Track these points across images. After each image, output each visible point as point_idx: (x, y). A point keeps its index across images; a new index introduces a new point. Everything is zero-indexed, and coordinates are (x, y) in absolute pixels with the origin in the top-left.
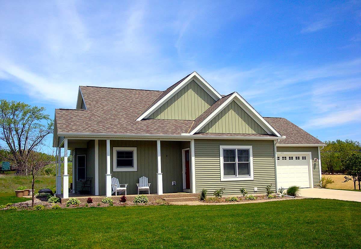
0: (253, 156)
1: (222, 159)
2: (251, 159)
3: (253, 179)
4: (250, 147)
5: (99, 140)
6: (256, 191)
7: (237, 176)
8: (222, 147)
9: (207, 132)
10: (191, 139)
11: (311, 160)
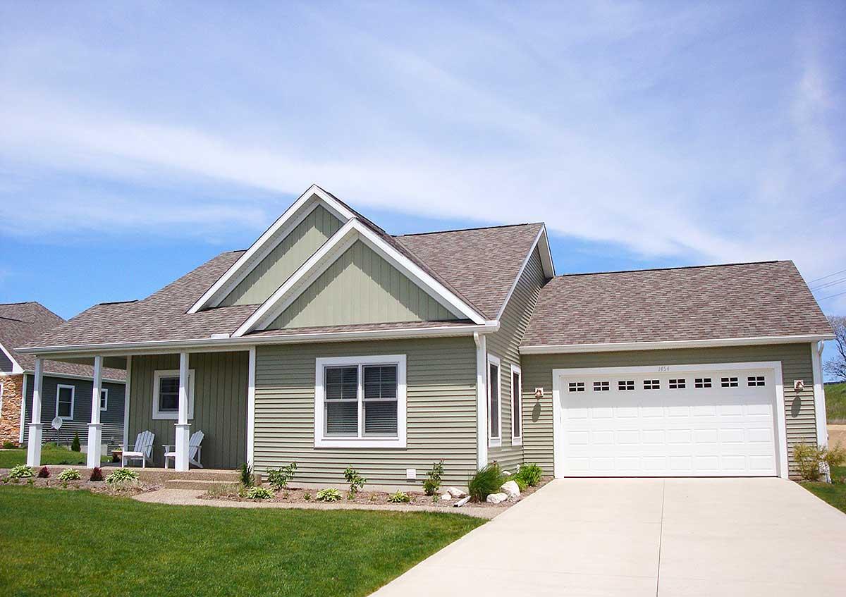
0: (408, 382)
1: (320, 391)
2: (402, 390)
3: (404, 446)
4: (400, 360)
5: (133, 356)
6: (413, 480)
7: (360, 437)
8: (322, 363)
9: (286, 327)
10: (250, 346)
11: (780, 389)
